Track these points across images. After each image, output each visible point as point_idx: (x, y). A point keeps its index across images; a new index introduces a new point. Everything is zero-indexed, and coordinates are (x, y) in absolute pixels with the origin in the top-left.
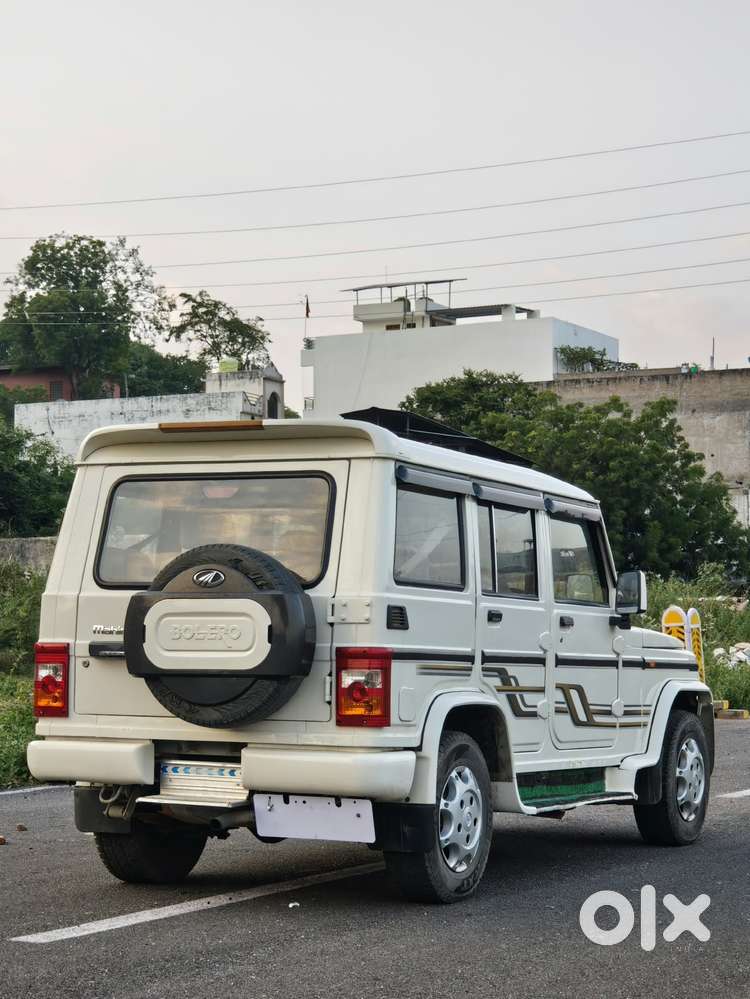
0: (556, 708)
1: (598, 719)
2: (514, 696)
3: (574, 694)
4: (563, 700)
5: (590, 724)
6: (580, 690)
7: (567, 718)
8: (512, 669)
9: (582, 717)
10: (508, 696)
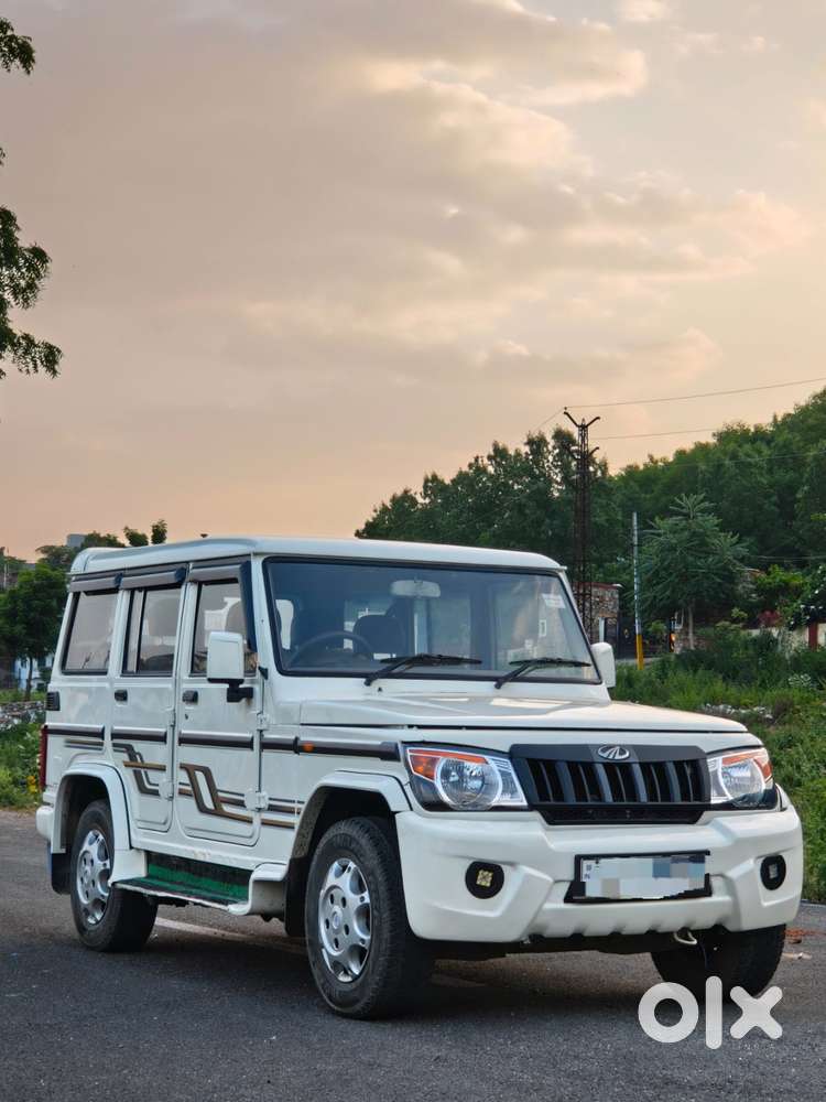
0: (180, 790)
1: (227, 809)
2: (140, 772)
3: (200, 776)
4: (188, 782)
5: (217, 812)
6: (207, 772)
7: (192, 802)
8: (138, 746)
9: (209, 804)
10: (135, 772)
